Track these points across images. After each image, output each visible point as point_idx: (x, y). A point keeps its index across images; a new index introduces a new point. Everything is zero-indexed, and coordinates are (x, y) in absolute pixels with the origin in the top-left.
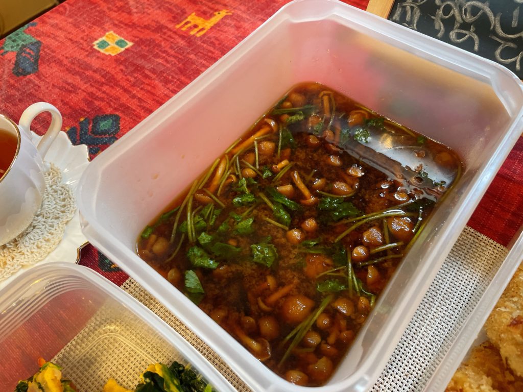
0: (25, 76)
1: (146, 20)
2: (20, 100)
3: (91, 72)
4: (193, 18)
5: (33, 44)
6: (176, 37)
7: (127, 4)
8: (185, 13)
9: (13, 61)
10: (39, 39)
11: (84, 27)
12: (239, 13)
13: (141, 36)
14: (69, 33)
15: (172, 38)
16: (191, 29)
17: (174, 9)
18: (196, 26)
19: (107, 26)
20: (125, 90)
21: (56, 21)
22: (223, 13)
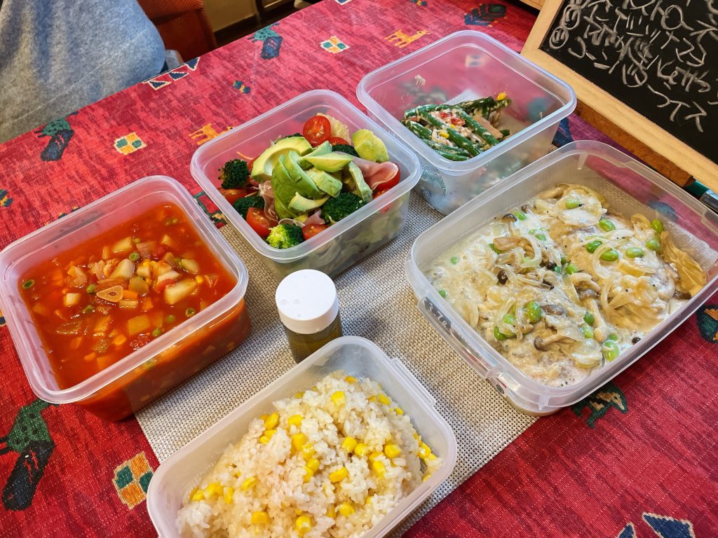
0: (269, 59)
1: (363, 31)
2: (266, 75)
3: (317, 64)
4: (399, 34)
5: (276, 38)
6: (383, 46)
7: (350, 17)
8: (394, 29)
9: (261, 48)
10: (281, 35)
11: (315, 31)
12: (437, 34)
13: (358, 43)
14: (303, 34)
15: (380, 46)
16: (396, 40)
17: (385, 25)
18: (400, 40)
19: (332, 32)
20: (340, 78)
21: (294, 23)
22: (424, 32)
